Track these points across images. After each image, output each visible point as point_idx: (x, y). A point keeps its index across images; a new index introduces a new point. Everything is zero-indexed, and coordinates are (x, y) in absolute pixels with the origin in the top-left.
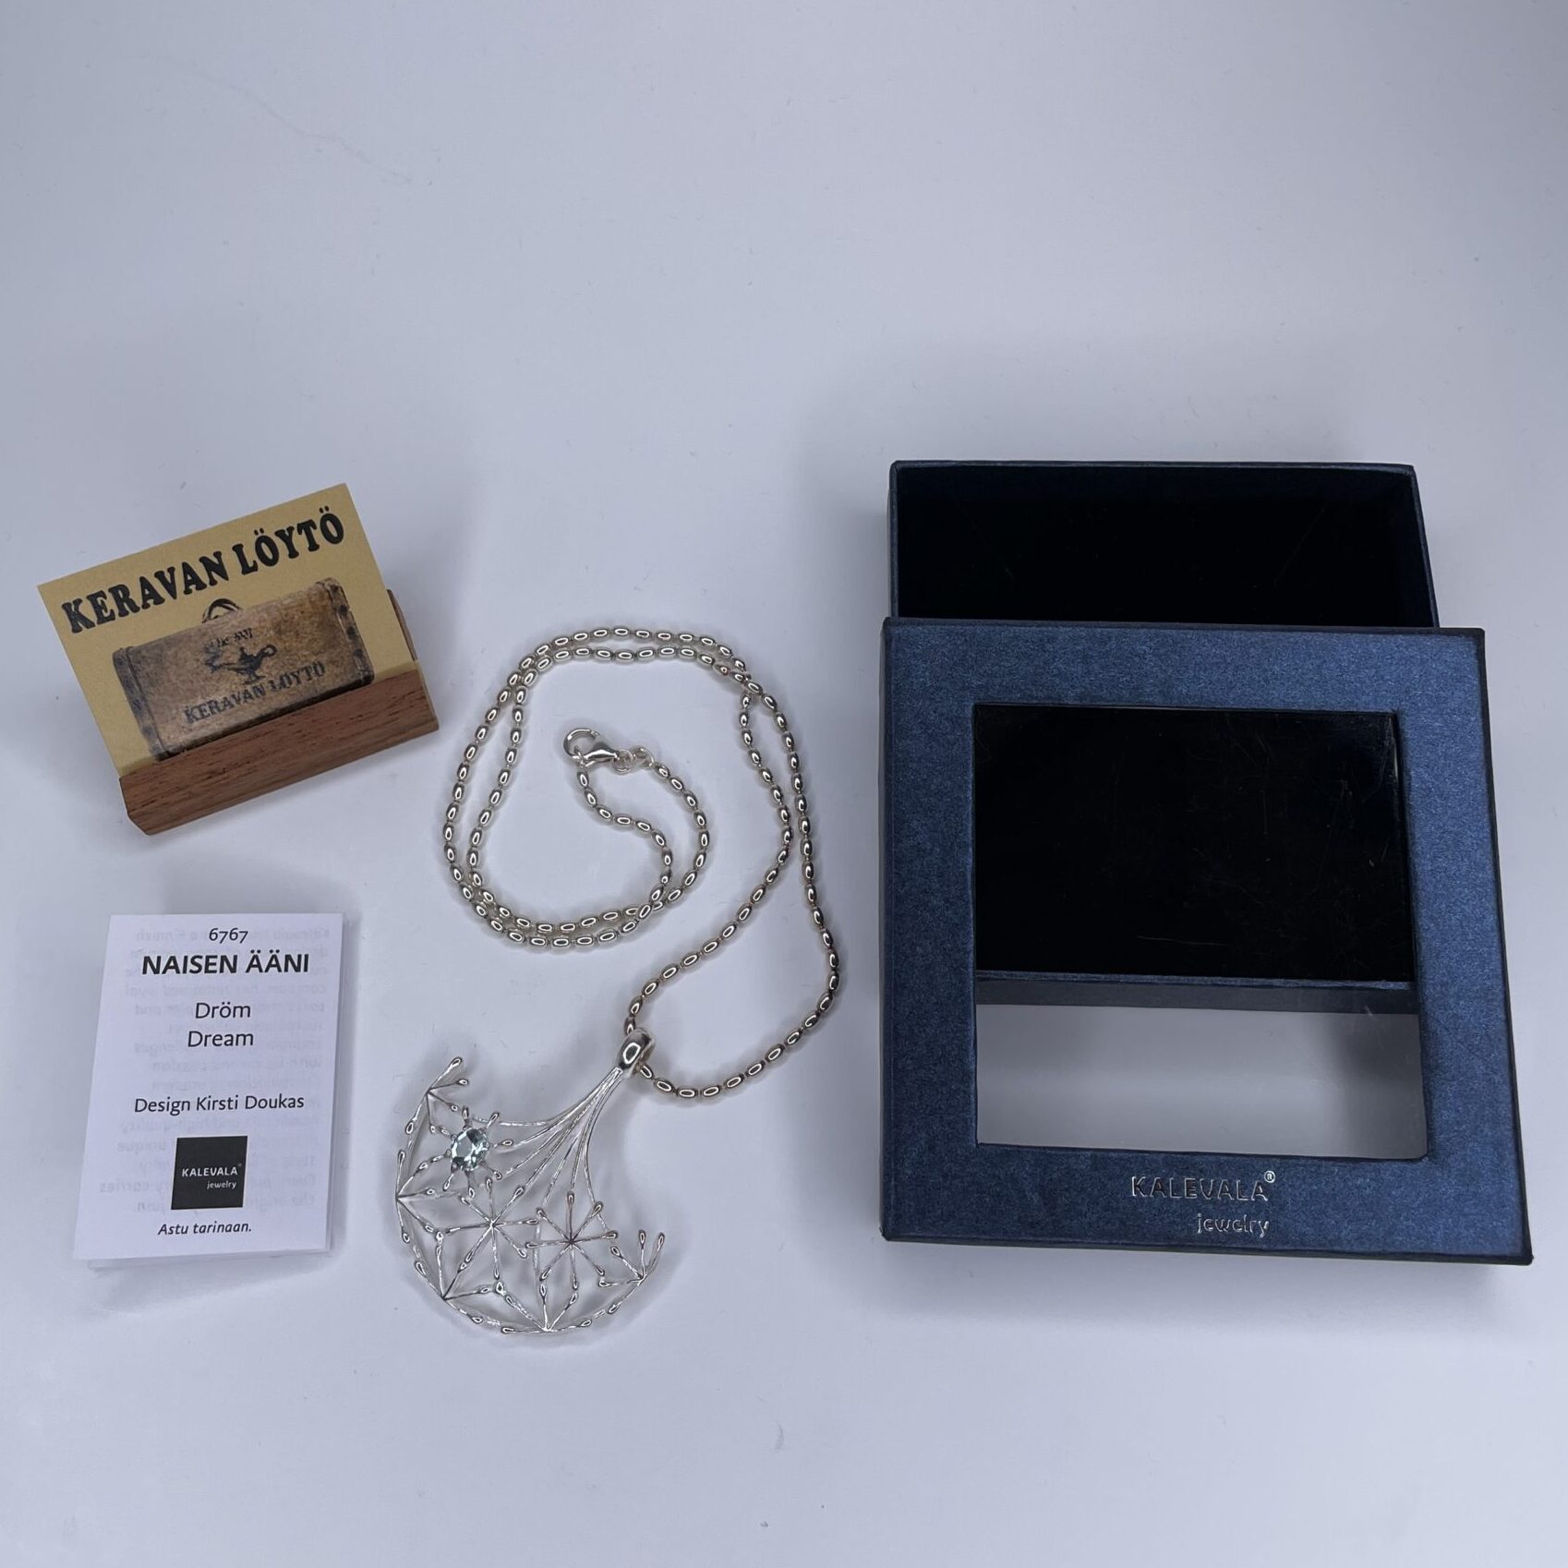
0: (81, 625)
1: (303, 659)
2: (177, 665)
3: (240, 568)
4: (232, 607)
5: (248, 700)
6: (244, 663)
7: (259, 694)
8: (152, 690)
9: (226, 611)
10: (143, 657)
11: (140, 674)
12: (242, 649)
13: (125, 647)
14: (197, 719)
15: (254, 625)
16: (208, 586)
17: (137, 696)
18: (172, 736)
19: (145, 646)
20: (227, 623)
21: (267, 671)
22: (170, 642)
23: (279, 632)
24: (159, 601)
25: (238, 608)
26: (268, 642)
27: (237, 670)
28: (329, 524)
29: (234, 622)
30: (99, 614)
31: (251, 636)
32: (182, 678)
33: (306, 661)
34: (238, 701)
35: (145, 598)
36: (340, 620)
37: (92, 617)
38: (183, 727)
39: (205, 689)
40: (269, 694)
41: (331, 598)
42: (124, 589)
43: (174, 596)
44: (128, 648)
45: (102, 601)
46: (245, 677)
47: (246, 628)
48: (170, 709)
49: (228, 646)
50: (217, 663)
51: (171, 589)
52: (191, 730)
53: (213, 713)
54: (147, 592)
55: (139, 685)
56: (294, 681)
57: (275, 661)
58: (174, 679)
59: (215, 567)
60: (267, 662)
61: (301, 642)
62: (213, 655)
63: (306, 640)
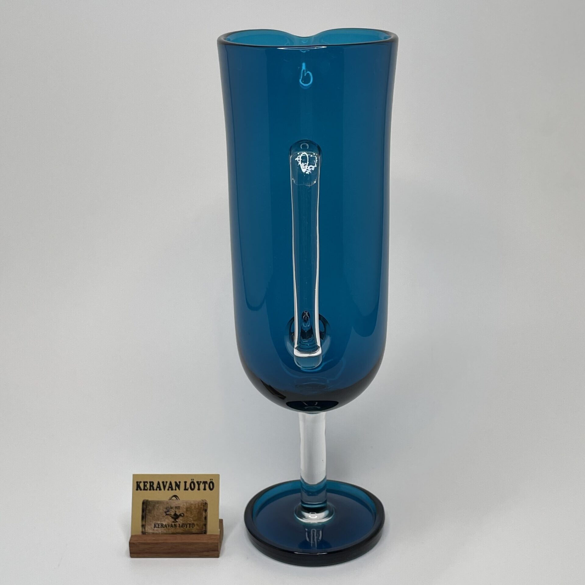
0: (139, 489)
1: (190, 521)
2: (157, 509)
3: (184, 488)
4: (177, 498)
5: (172, 527)
6: (175, 516)
7: (175, 527)
8: (148, 514)
9: (175, 499)
10: (150, 504)
11: (148, 508)
12: (176, 511)
13: (147, 499)
14: (157, 527)
15: (181, 506)
16: (174, 491)
17: (144, 514)
18: (148, 530)
19: (152, 501)
20: (175, 503)
21: (179, 520)
22: (158, 502)
23: (187, 510)
24: (160, 489)
25: (179, 499)
26: (183, 512)
27: (172, 517)
28: (211, 484)
29: (176, 503)
30: (144, 488)
31: (179, 509)
32: (158, 514)
33: (191, 522)
34: (169, 527)
35: (157, 487)
36: (204, 513)
37: (142, 488)
38: (152, 528)
39: (161, 519)
40: (178, 528)
41: (204, 506)
42: (153, 483)
43: (164, 489)
44: (147, 501)
45: (146, 485)
46: (173, 520)
47: (179, 505)
48: (151, 522)
49: (172, 509)
50: (168, 513)
51: (164, 487)
52: (154, 530)
53: (161, 527)
54: (158, 486)
55: (146, 512)
56: (185, 526)
57: (183, 518)
58: (155, 513)
59: (178, 485)
60: (181, 518)
61: (191, 515)
62: (167, 510)
63: (193, 516)
